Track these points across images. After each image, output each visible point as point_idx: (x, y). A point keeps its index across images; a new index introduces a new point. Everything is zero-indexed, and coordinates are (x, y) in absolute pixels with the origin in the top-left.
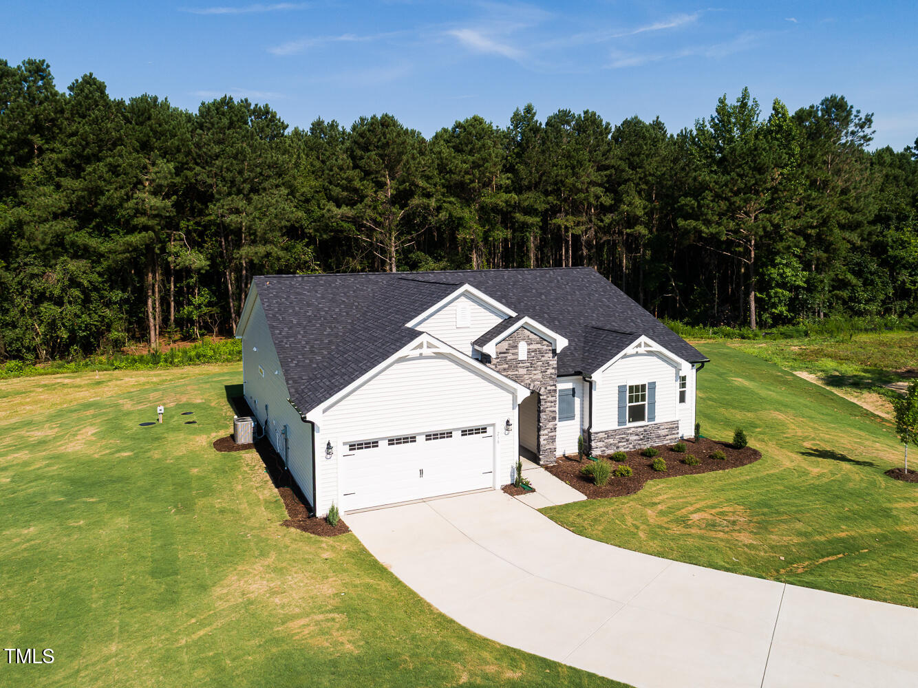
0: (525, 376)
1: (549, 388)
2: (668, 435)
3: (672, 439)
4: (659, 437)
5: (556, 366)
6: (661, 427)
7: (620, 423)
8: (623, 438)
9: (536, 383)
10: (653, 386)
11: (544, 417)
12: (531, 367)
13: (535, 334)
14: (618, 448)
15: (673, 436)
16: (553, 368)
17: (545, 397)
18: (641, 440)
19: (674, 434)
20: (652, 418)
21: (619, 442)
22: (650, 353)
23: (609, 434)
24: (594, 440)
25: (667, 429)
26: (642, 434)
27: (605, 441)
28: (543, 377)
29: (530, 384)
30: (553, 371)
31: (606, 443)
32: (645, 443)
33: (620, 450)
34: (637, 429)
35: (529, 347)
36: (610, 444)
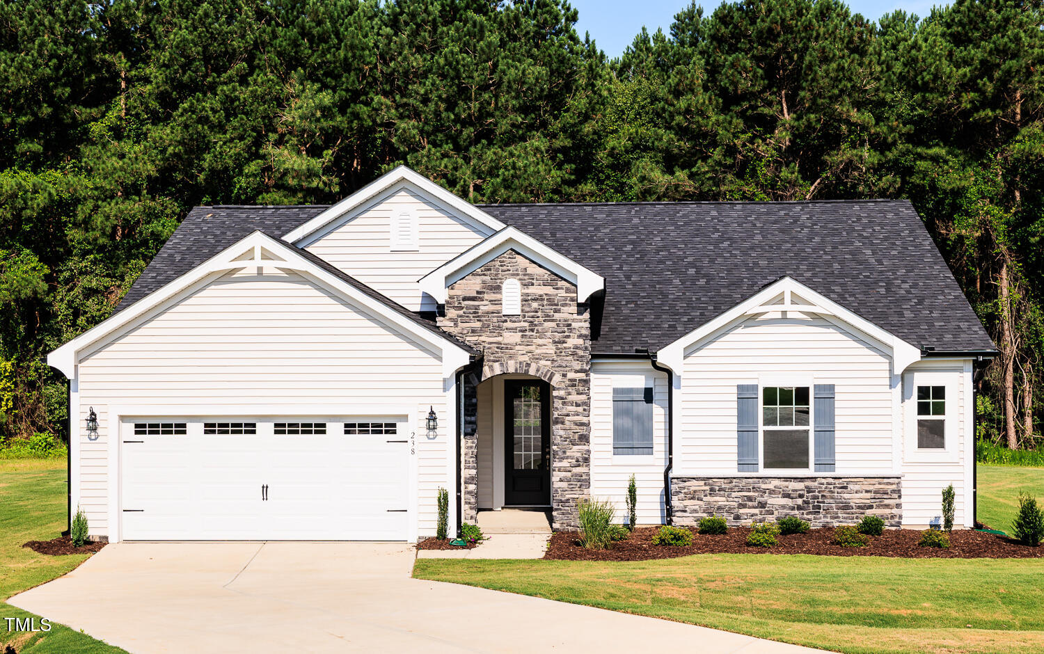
0: (518, 348)
1: (571, 375)
2: (871, 507)
4: (846, 507)
5: (587, 332)
6: (851, 486)
7: (741, 465)
8: (750, 499)
9: (543, 362)
10: (827, 393)
11: (562, 433)
12: (532, 330)
13: (540, 266)
14: (737, 517)
16: (580, 336)
17: (562, 393)
18: (799, 508)
19: (887, 506)
20: (827, 462)
21: (742, 506)
22: (818, 319)
23: (712, 485)
24: (678, 493)
25: (867, 491)
26: (801, 496)
27: (705, 499)
28: (559, 353)
29: (528, 365)
30: (581, 341)
31: (709, 503)
32: (809, 517)
33: (743, 522)
34: (787, 483)
35: (526, 291)
36: (719, 508)
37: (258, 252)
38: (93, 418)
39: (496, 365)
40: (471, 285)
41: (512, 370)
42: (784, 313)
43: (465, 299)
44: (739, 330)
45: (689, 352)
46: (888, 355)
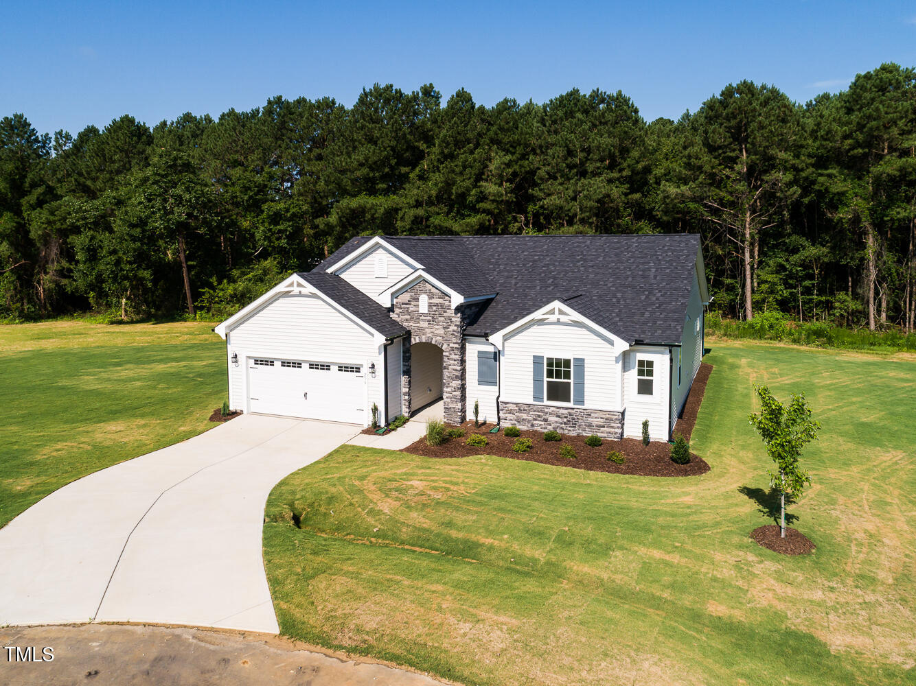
0: (427, 330)
1: (452, 345)
2: (604, 427)
3: (610, 433)
4: (590, 425)
5: (459, 323)
6: (593, 415)
7: (535, 398)
8: (539, 416)
9: (438, 338)
10: (580, 363)
12: (433, 321)
13: (437, 289)
14: (533, 425)
15: (612, 430)
16: (456, 325)
17: (447, 354)
18: (565, 423)
19: (612, 427)
20: (580, 401)
21: (536, 420)
22: (576, 324)
23: (520, 407)
24: (502, 410)
25: (602, 418)
26: (566, 417)
27: (516, 414)
28: (446, 333)
29: (432, 338)
30: (455, 328)
31: (518, 417)
32: (570, 429)
33: (535, 428)
34: (558, 410)
35: (431, 301)
36: (523, 419)
37: (295, 284)
38: (236, 356)
39: (417, 338)
40: (405, 297)
41: (424, 341)
42: (558, 319)
43: (403, 304)
44: (535, 327)
45: (506, 338)
46: (613, 345)
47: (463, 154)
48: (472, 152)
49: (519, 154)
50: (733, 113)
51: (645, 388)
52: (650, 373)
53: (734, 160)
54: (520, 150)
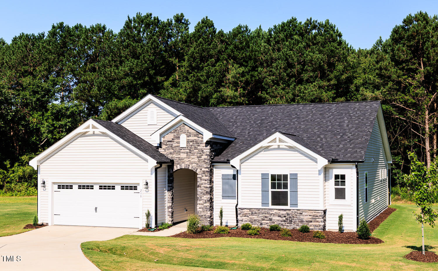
0: (185, 159)
1: (203, 169)
2: (311, 222)
3: (316, 226)
4: (302, 221)
5: (208, 153)
6: (303, 213)
7: (263, 204)
8: (266, 217)
9: (194, 165)
10: (295, 177)
11: (200, 190)
12: (190, 153)
13: (193, 129)
14: (261, 224)
15: (317, 224)
16: (206, 155)
17: (200, 176)
18: (284, 221)
19: (318, 221)
20: (295, 204)
21: (263, 220)
22: (291, 148)
23: (253, 211)
24: (240, 214)
25: (310, 216)
26: (285, 217)
27: (250, 216)
28: (199, 161)
29: (189, 166)
30: (206, 157)
31: (251, 218)
32: (288, 225)
33: (263, 226)
34: (279, 211)
35: (188, 138)
36: (255, 220)
37: (91, 127)
38: (44, 183)
39: (178, 165)
40: (169, 137)
41: (183, 167)
42: (279, 146)
43: (168, 142)
44: (262, 153)
45: (242, 161)
46: (317, 162)
47: (207, 66)
48: (214, 66)
49: (250, 67)
50: (412, 35)
51: (340, 194)
52: (343, 183)
53: (415, 71)
54: (251, 63)
